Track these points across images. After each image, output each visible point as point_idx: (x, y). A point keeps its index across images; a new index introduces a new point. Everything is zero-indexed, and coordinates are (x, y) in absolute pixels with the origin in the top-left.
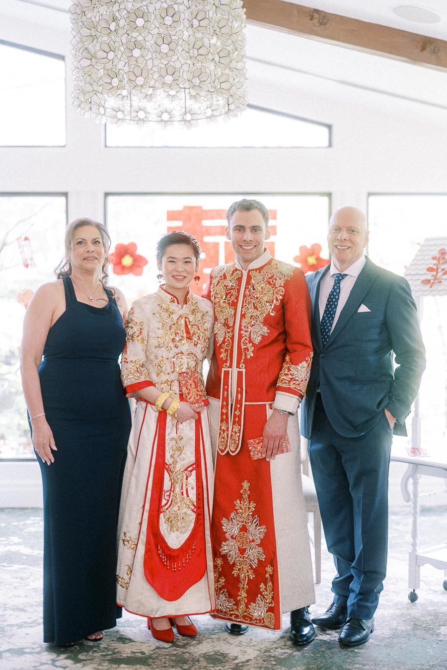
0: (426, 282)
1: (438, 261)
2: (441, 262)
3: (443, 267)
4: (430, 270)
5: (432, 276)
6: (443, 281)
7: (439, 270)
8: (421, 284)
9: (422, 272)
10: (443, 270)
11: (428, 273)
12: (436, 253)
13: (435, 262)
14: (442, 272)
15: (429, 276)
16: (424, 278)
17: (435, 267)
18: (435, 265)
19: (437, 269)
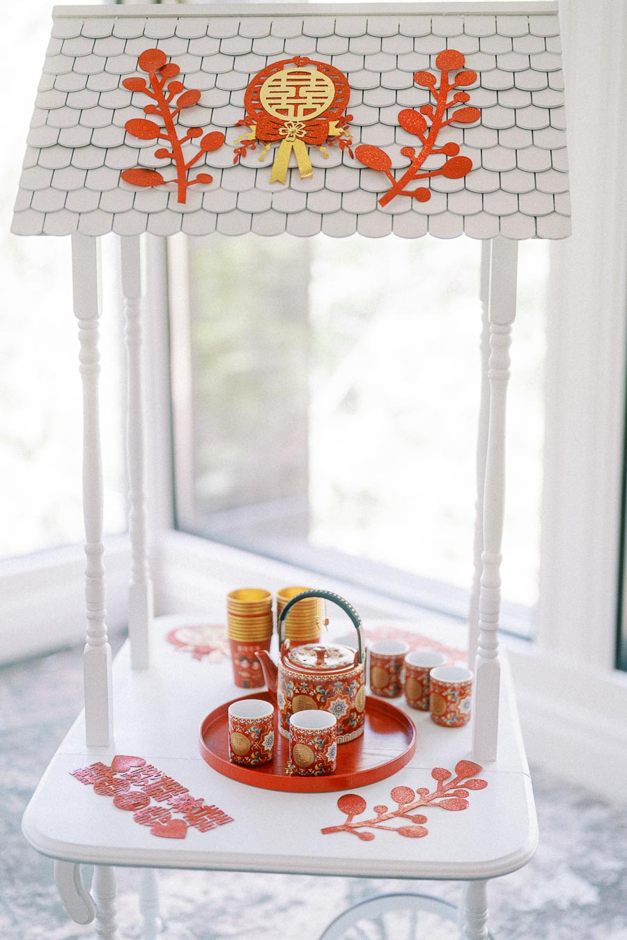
0: (143, 177)
1: (157, 95)
2: (174, 103)
3: (191, 118)
4: (138, 129)
5: (161, 154)
6: (216, 175)
7: (181, 133)
8: (123, 183)
9: (102, 139)
10: (194, 131)
11: (133, 141)
12: (130, 67)
13: (143, 100)
14: (197, 141)
15: (147, 154)
16: (127, 159)
17: (158, 121)
18: (149, 110)
19: (170, 127)
